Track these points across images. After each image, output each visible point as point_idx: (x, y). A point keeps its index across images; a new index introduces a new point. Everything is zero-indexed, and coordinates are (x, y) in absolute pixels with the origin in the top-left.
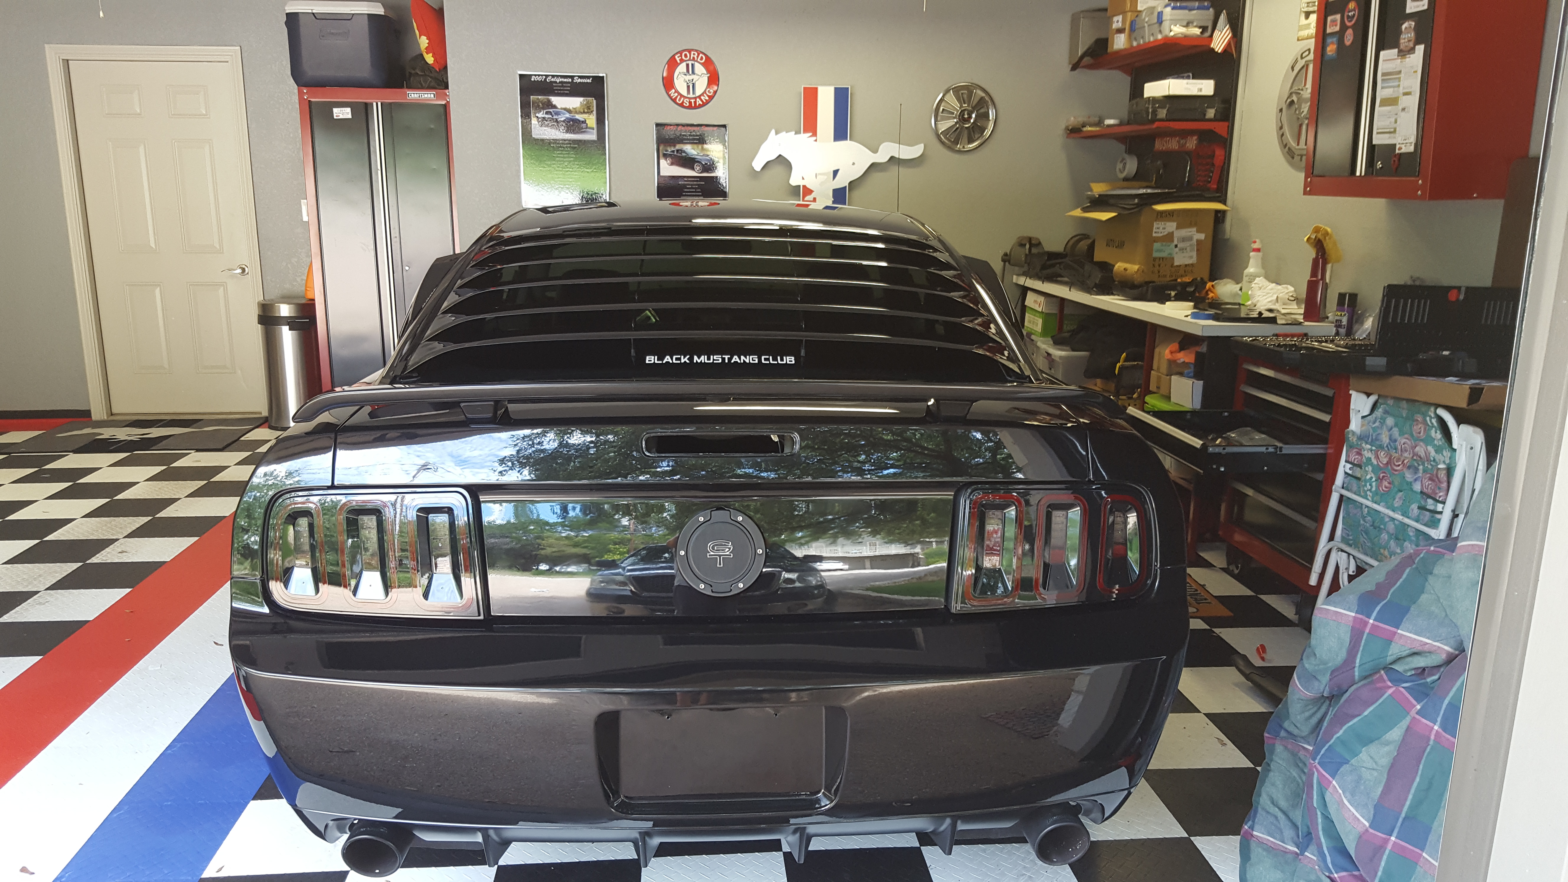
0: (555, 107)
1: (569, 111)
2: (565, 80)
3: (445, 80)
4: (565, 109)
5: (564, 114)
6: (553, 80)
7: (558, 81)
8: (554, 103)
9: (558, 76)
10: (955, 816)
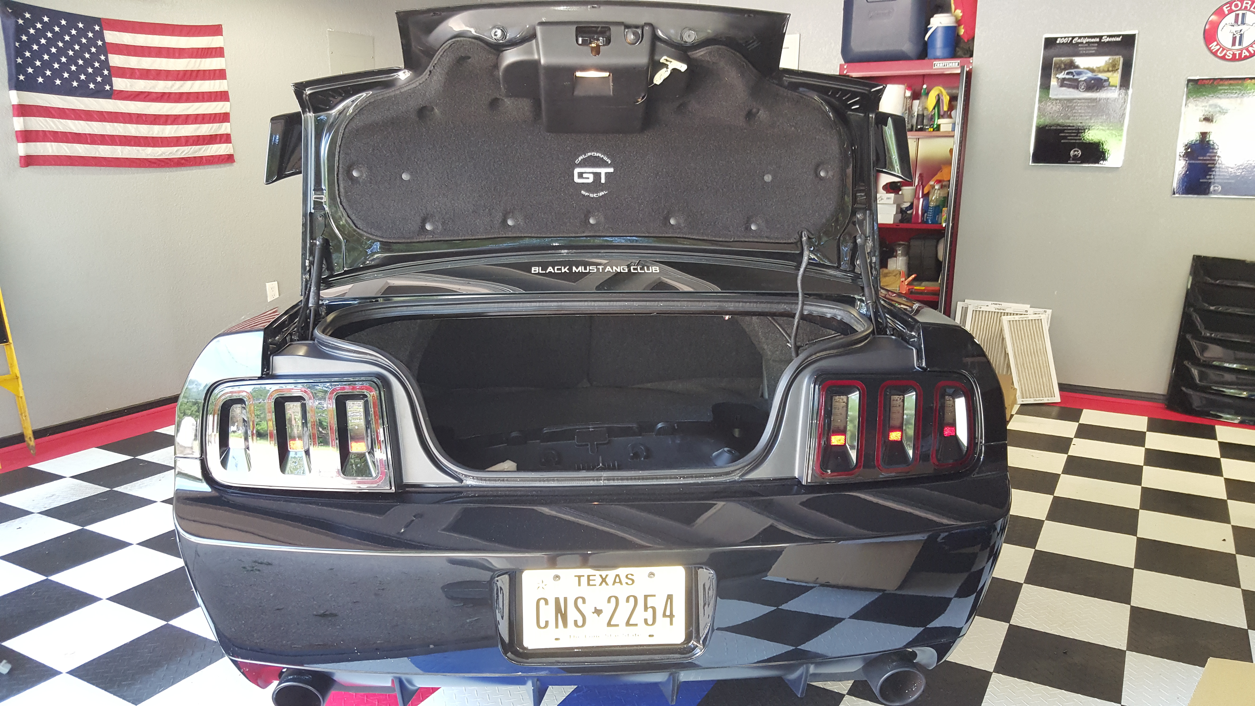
0: (1077, 67)
1: (1092, 70)
2: (1093, 40)
3: (971, 48)
4: (1088, 69)
5: (1086, 73)
6: (1079, 41)
7: (1084, 42)
8: (1077, 64)
9: (1085, 37)
10: (809, 663)
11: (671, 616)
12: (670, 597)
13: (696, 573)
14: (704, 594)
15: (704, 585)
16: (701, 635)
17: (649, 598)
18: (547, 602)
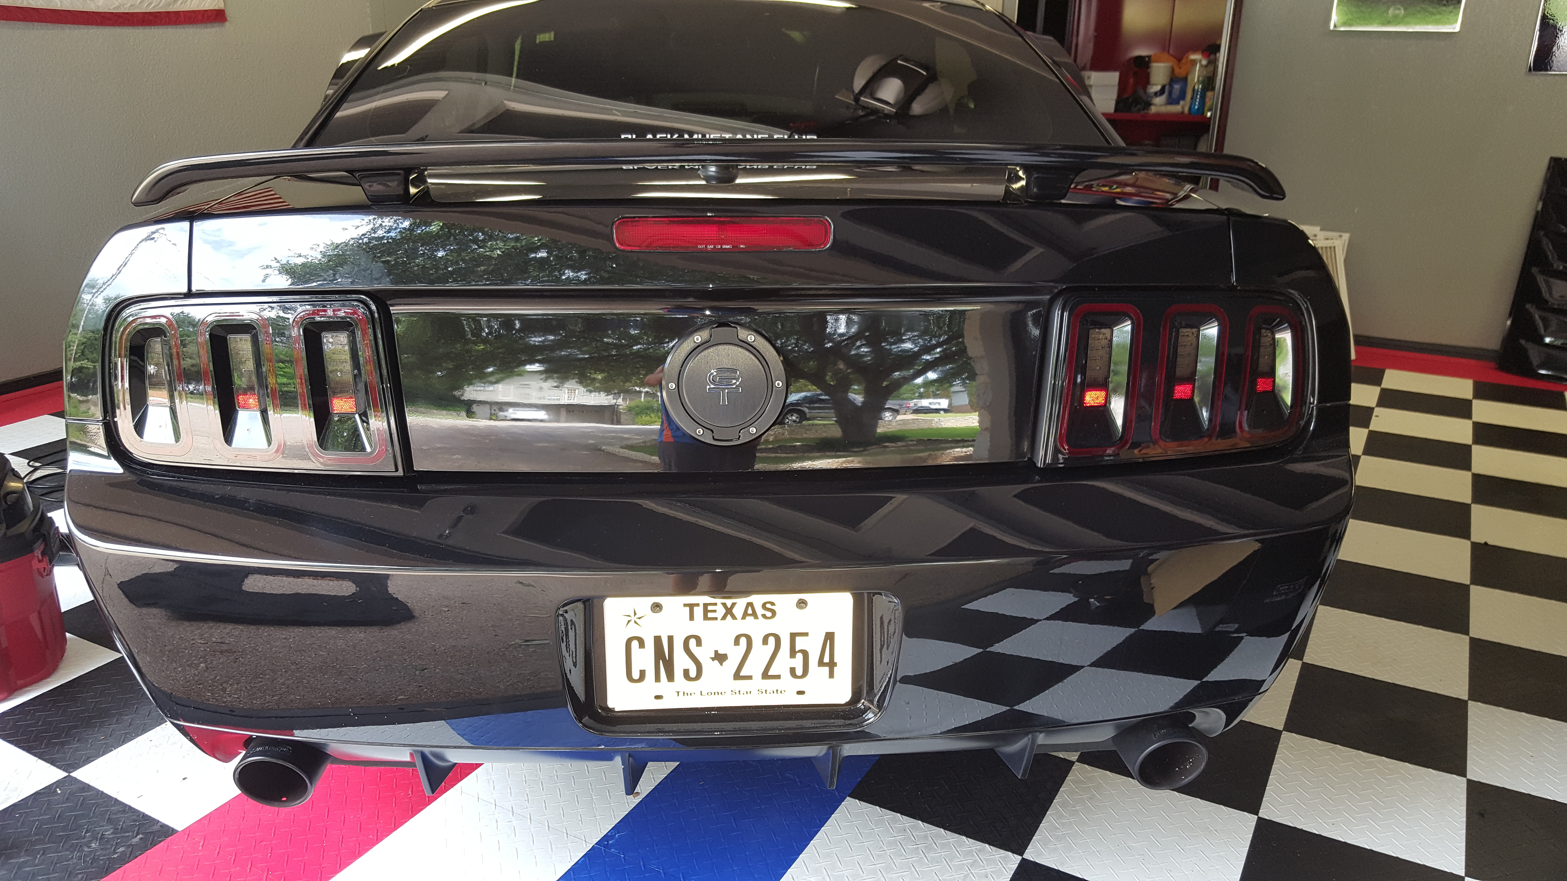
10: (1036, 732)
11: (832, 665)
12: (830, 637)
13: (871, 602)
14: (882, 633)
15: (881, 618)
16: (876, 691)
17: (798, 639)
18: (642, 644)
